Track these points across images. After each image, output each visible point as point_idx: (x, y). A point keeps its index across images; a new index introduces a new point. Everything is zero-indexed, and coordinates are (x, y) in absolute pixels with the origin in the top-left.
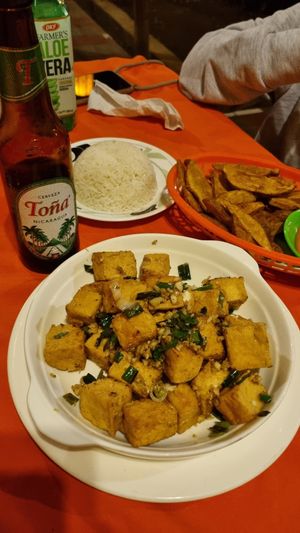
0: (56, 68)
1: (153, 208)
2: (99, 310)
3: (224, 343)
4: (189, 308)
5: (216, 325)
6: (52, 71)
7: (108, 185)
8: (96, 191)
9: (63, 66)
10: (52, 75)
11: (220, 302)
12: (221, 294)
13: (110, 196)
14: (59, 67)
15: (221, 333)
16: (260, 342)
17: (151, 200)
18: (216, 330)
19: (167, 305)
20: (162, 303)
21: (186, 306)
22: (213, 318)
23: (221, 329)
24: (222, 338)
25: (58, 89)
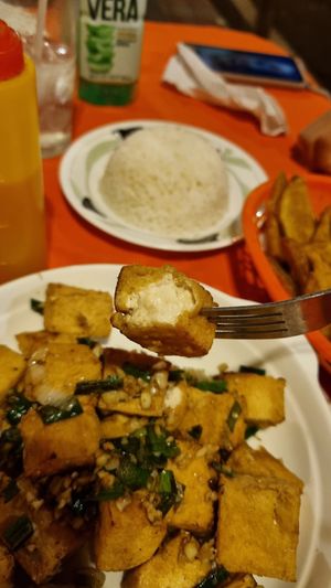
0: (116, 10)
1: (214, 238)
2: (15, 387)
3: (216, 506)
4: (171, 420)
5: (211, 465)
6: (109, 14)
7: (152, 189)
8: (132, 194)
9: (126, 10)
10: (108, 19)
11: (230, 421)
12: (237, 408)
13: (153, 208)
14: (122, 11)
15: (215, 486)
16: (283, 528)
17: (214, 224)
18: (209, 474)
19: (133, 407)
20: (122, 401)
21: (165, 416)
22: (209, 449)
23: (219, 477)
24: (213, 496)
25: (114, 42)
